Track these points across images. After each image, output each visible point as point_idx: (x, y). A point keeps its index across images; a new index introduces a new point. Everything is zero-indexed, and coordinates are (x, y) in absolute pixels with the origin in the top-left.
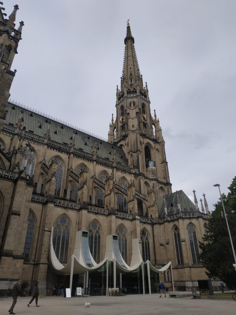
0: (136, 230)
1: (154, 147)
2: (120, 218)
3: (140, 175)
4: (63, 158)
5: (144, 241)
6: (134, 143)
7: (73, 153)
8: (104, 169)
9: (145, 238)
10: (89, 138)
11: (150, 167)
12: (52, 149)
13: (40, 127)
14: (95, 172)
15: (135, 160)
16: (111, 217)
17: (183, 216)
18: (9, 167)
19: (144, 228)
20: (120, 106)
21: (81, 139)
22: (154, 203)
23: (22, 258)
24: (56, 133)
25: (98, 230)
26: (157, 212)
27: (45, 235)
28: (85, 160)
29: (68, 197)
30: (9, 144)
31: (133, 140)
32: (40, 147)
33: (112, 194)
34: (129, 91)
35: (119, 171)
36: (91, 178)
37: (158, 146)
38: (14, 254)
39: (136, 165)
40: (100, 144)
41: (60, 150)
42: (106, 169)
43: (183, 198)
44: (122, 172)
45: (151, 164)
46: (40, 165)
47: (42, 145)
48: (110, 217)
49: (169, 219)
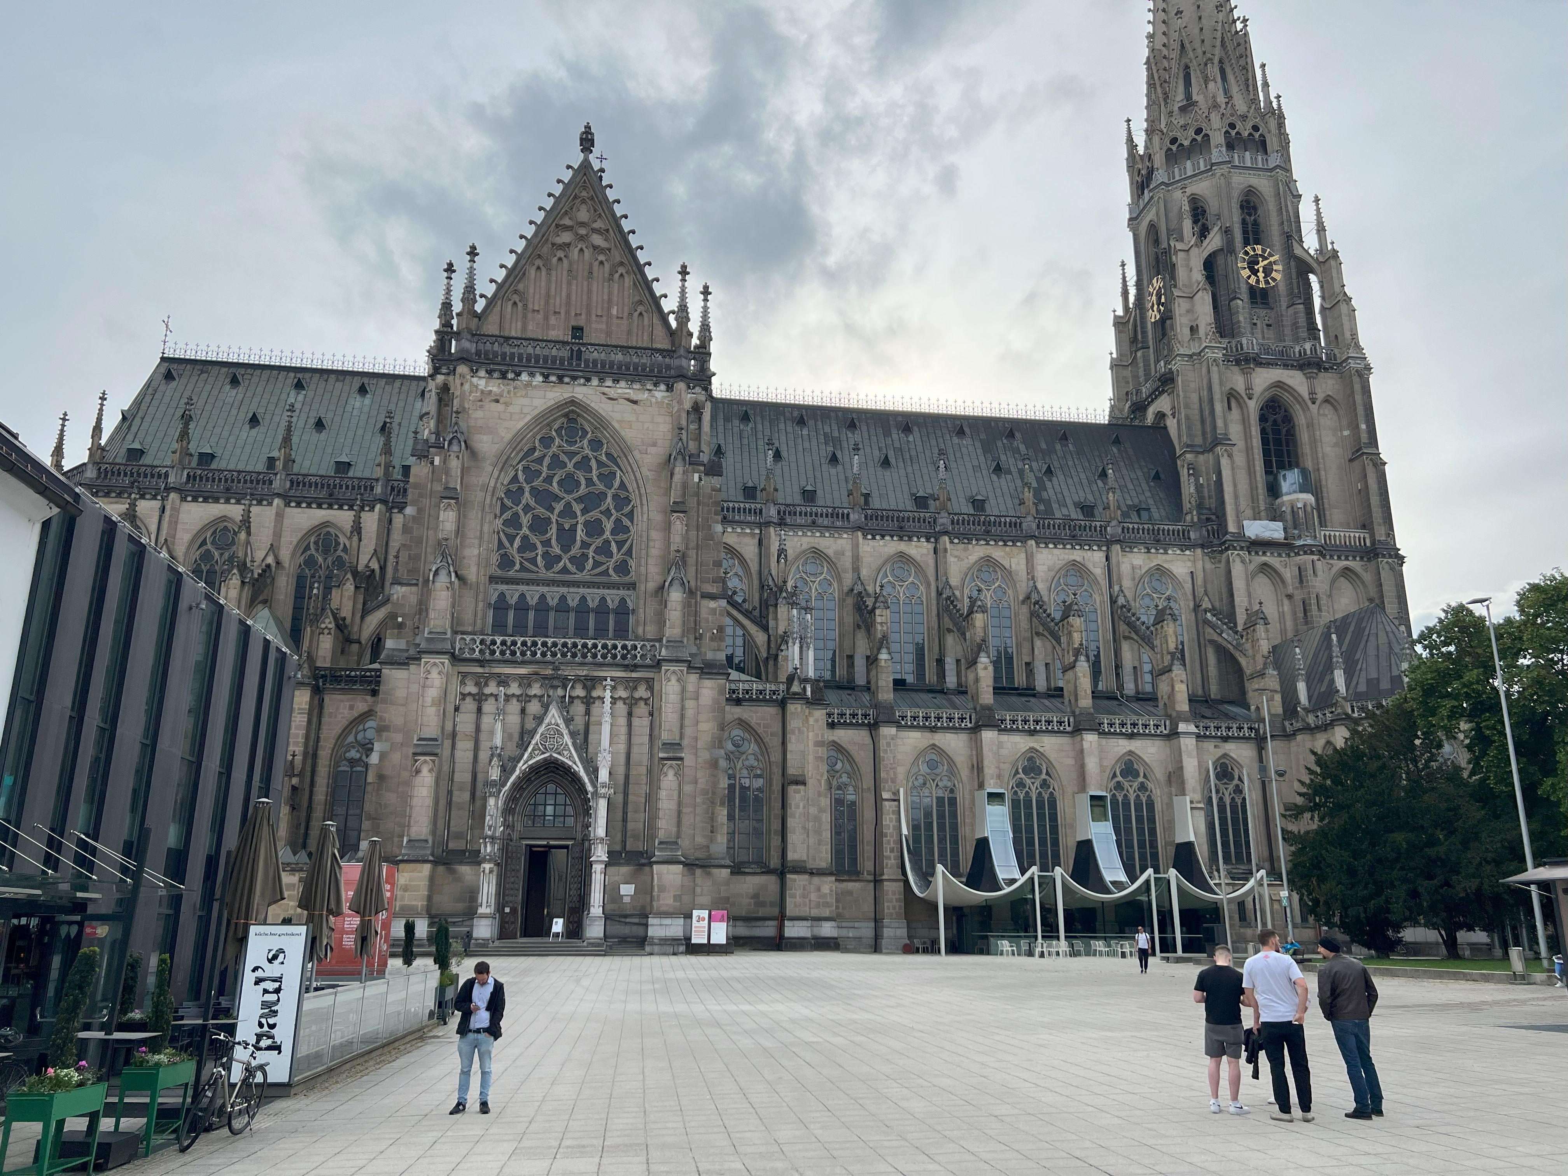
0: (1181, 768)
1: (1306, 395)
2: (1121, 734)
3: (1227, 549)
4: (918, 558)
5: (1227, 801)
6: (1201, 411)
7: (946, 533)
8: (1072, 557)
9: (1231, 787)
10: (1011, 435)
11: (1285, 498)
12: (878, 537)
13: (834, 460)
14: (1033, 578)
15: (1208, 485)
16: (1082, 740)
17: (1353, 711)
18: (766, 646)
19: (1225, 755)
20: (1144, 225)
21: (980, 451)
22: (1265, 664)
23: (831, 874)
24: (886, 463)
25: (1045, 780)
26: (1278, 697)
27: (884, 811)
28: (992, 543)
29: (951, 680)
30: (757, 559)
31: (1194, 398)
32: (840, 541)
33: (1078, 664)
34: (1174, 148)
35: (1135, 550)
36: (1023, 602)
37: (1327, 384)
38: (810, 865)
39: (1213, 506)
40: (1058, 447)
41: (903, 533)
42: (1077, 555)
43: (1372, 639)
44: (1149, 552)
45: (1289, 481)
46: (850, 601)
47: (846, 532)
48: (1079, 737)
49: (1311, 719)
